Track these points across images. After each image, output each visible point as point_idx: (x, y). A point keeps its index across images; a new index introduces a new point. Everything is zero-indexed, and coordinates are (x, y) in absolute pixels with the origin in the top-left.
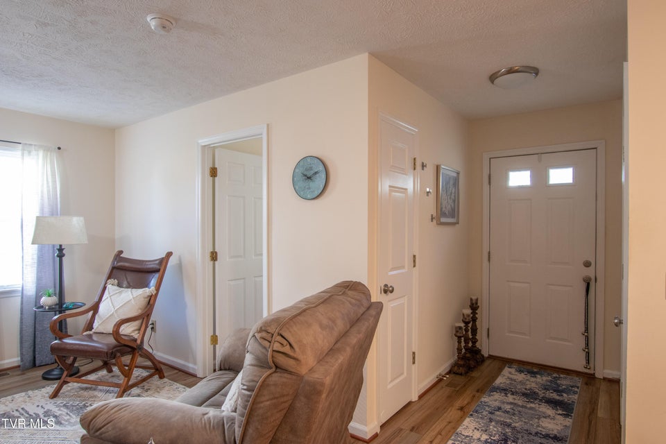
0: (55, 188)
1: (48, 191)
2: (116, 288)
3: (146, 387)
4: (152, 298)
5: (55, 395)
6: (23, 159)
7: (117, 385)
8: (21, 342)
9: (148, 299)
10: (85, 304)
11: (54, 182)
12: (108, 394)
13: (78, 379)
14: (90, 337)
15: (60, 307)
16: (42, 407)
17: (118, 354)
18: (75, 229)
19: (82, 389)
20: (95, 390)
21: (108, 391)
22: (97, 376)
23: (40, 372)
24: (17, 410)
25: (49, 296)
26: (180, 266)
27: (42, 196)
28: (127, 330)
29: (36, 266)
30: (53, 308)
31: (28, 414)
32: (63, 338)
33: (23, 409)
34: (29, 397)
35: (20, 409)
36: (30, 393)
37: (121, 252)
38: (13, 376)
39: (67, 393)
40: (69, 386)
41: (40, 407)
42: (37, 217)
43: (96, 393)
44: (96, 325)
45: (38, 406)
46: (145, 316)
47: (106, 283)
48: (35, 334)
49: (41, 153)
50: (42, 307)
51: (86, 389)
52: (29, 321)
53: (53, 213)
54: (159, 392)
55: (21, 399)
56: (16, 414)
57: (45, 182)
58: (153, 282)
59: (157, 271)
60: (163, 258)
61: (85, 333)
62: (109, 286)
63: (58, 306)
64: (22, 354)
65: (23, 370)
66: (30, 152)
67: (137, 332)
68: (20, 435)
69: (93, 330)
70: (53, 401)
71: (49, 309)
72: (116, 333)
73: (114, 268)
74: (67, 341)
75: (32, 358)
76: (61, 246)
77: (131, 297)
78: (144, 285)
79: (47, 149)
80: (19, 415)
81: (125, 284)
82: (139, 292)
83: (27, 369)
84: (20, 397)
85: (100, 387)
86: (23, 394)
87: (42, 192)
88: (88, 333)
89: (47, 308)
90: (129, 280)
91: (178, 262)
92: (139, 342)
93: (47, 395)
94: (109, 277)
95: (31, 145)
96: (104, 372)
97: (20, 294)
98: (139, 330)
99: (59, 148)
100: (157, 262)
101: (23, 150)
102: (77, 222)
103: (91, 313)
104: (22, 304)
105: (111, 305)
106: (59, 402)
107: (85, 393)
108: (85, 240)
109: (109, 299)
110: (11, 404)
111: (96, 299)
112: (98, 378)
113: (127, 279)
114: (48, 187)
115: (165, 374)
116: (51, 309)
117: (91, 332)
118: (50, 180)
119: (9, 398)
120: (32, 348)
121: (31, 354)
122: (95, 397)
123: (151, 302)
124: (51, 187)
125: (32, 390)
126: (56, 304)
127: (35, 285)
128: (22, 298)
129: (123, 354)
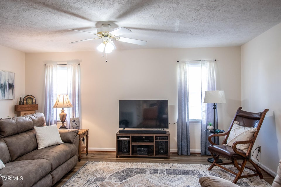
0: (214, 78)
1: (211, 80)
2: (238, 125)
3: (251, 180)
4: (255, 134)
5: (210, 169)
6: (202, 67)
7: (235, 174)
8: (201, 144)
9: (253, 133)
10: (225, 131)
11: (213, 75)
12: (232, 177)
13: (219, 165)
14: (225, 147)
15: (214, 131)
16: (205, 173)
17: (235, 159)
18: (220, 96)
19: (222, 170)
20: (227, 173)
21: (232, 176)
22: (229, 167)
23: (207, 158)
24: (196, 170)
25: (211, 126)
26: (274, 118)
27: (209, 82)
28: (242, 147)
29: (206, 112)
30: (212, 131)
31: (199, 173)
32: (213, 145)
33: (198, 171)
34: (201, 167)
35: (197, 171)
36: (202, 165)
37: (241, 108)
38: (198, 157)
39: (215, 170)
40: (216, 167)
41: (204, 172)
42: (206, 91)
43: (227, 174)
44: (228, 142)
45: (203, 172)
46: (251, 142)
47: (233, 123)
48: (206, 141)
49: (208, 63)
50: (208, 130)
51: (223, 171)
52: (204, 135)
53: (213, 89)
54: (258, 185)
55: (198, 167)
56: (195, 172)
57: (210, 76)
58: (257, 124)
59: (258, 119)
60: (262, 112)
61: (223, 145)
62: (234, 124)
63: (213, 131)
64: (201, 149)
65: (202, 155)
66: (204, 64)
67: (247, 150)
68: (195, 181)
69: (227, 144)
70: (208, 171)
71: (210, 131)
72: (234, 148)
73: (237, 116)
74: (215, 146)
75: (205, 151)
76: (215, 104)
77: (244, 131)
78: (252, 126)
79: (210, 61)
80: (196, 173)
81: (242, 124)
82: (248, 129)
83: (203, 155)
84: (198, 165)
85: (229, 173)
86: (199, 165)
87: (209, 80)
88: (224, 145)
89: (209, 130)
90: (244, 122)
91: (273, 115)
92: (247, 155)
93: (208, 168)
94: (235, 120)
95: (204, 61)
96: (232, 166)
97: (201, 123)
98: (248, 149)
99: (215, 60)
100: (260, 114)
101: (202, 63)
102: (221, 93)
103: (226, 136)
104: (201, 127)
105: (234, 133)
106: (211, 173)
107: (222, 173)
108: (224, 101)
109: (234, 130)
110: (195, 167)
111: (229, 130)
112: (230, 168)
113: (243, 121)
114: (211, 78)
115: (264, 177)
116: (211, 131)
117: (226, 145)
118: (212, 75)
119: (195, 165)
120: (205, 147)
121: (205, 149)
122: (226, 176)
123: (254, 136)
124: (212, 78)
125: (203, 164)
126: (213, 130)
127: (206, 120)
128: (202, 125)
129: (238, 159)
